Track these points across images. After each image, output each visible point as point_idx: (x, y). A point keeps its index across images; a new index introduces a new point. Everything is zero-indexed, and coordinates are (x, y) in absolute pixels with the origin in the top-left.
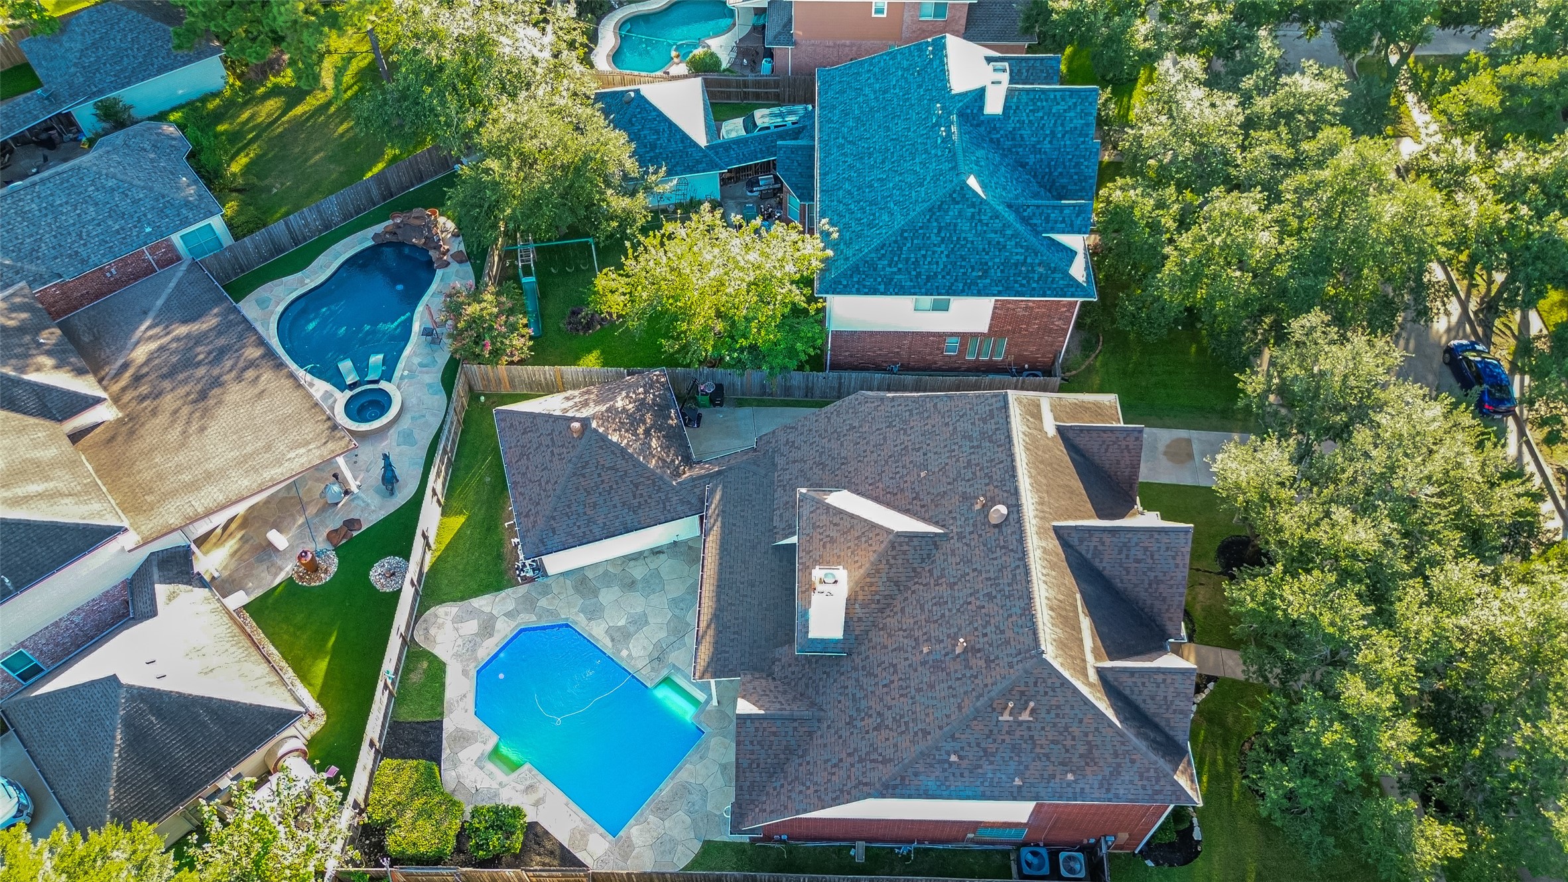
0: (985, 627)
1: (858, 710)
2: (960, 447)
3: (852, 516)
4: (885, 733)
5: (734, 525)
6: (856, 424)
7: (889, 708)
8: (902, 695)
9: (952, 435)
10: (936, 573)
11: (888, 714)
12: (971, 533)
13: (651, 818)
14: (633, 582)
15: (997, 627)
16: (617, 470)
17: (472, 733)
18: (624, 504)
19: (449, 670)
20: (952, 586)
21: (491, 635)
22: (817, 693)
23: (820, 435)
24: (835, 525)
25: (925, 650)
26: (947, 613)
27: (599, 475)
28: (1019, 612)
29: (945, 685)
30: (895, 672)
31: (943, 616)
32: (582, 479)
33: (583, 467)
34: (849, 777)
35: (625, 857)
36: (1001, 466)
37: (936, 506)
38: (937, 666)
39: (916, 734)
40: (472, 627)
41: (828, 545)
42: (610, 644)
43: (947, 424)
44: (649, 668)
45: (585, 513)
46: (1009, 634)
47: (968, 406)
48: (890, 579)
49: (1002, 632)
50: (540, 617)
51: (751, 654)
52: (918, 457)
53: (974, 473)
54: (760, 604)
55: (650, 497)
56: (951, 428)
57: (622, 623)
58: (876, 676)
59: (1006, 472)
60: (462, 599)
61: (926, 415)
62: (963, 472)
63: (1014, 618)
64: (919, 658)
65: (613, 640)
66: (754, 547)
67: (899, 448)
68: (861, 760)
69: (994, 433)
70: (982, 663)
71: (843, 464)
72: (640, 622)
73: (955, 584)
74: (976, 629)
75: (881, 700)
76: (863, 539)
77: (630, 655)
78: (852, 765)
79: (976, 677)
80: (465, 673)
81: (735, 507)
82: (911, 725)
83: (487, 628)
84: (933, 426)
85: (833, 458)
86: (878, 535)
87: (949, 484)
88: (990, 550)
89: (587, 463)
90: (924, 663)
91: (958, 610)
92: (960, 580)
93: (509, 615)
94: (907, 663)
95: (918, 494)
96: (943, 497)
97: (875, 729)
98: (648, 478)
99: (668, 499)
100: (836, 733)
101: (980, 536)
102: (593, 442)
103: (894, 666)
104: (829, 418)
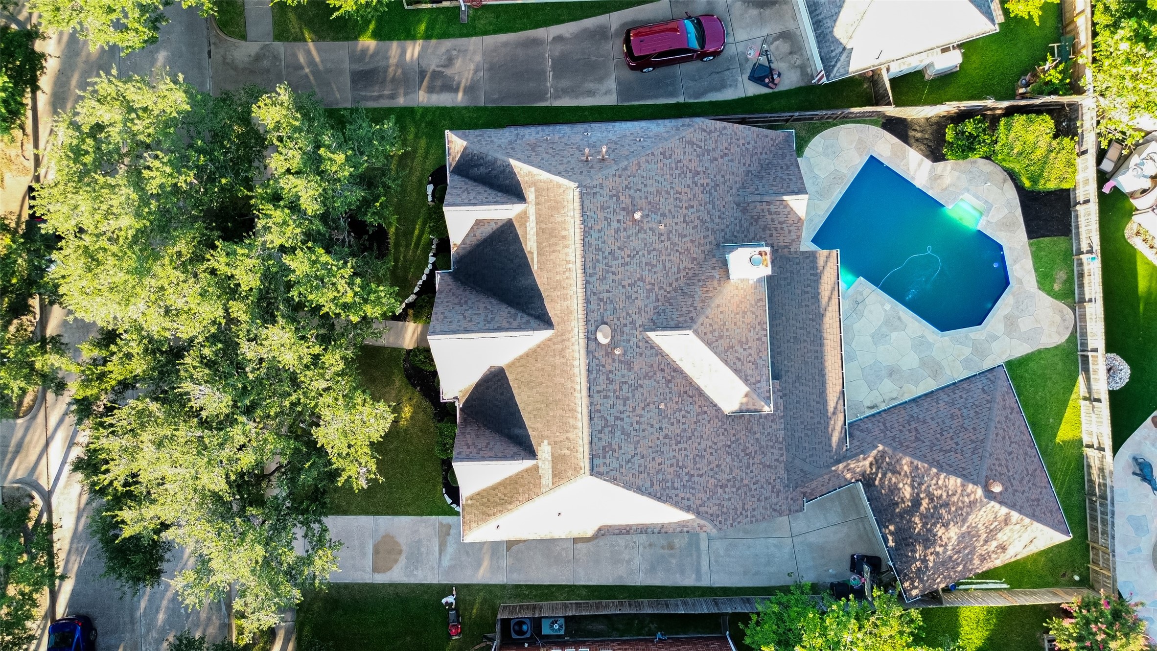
0: (619, 229)
1: (711, 194)
2: (631, 425)
3: (726, 362)
4: (692, 166)
5: (818, 403)
6: (720, 491)
7: (688, 186)
8: (680, 193)
9: (638, 442)
10: (653, 297)
11: (689, 182)
12: (625, 325)
13: (845, 171)
14: (891, 375)
15: (609, 224)
16: (941, 450)
17: (1001, 230)
18: (924, 422)
19: (1035, 284)
20: (641, 279)
21: (1006, 317)
22: (740, 221)
23: (750, 490)
24: (739, 360)
25: (662, 227)
26: (646, 253)
27: (957, 444)
28: (592, 232)
29: (649, 189)
30: (685, 216)
31: (649, 253)
32: (973, 438)
33: (975, 449)
34: (716, 141)
35: (860, 141)
36: (599, 388)
37: (652, 366)
38: (654, 208)
39: (670, 157)
40: (1025, 324)
41: (744, 340)
42: (901, 313)
43: (642, 457)
44: (865, 293)
45: (960, 410)
46: (601, 215)
47: (624, 470)
48: (692, 296)
49: (606, 219)
50: (967, 337)
51: (791, 272)
52: (669, 430)
53: (621, 389)
54: (788, 320)
55: (901, 431)
56: (639, 450)
57: (894, 335)
58: (698, 218)
59: (595, 379)
60: (1039, 352)
61: (660, 476)
62: (630, 395)
63: (596, 227)
64: (668, 221)
65: (899, 318)
66: (798, 378)
67: (683, 446)
68: (708, 151)
69: (603, 428)
70: (622, 198)
71: (729, 447)
72: (879, 337)
73: (639, 279)
74: (625, 229)
75: (694, 195)
76: (716, 334)
77: (883, 305)
78: (714, 150)
79: (627, 187)
80: (1020, 282)
81: (819, 423)
82: (673, 165)
83: (1011, 323)
84: (654, 459)
85: (738, 456)
86: (706, 334)
87: (642, 386)
88: (611, 302)
89: (973, 453)
90: (663, 215)
91: (637, 253)
92: (636, 282)
93: (995, 338)
94: (676, 220)
95: (667, 386)
96: (647, 374)
97: (698, 173)
98: (908, 447)
99: (882, 431)
100: (726, 181)
101: (618, 319)
102: (974, 473)
103: (685, 222)
104: (743, 509)
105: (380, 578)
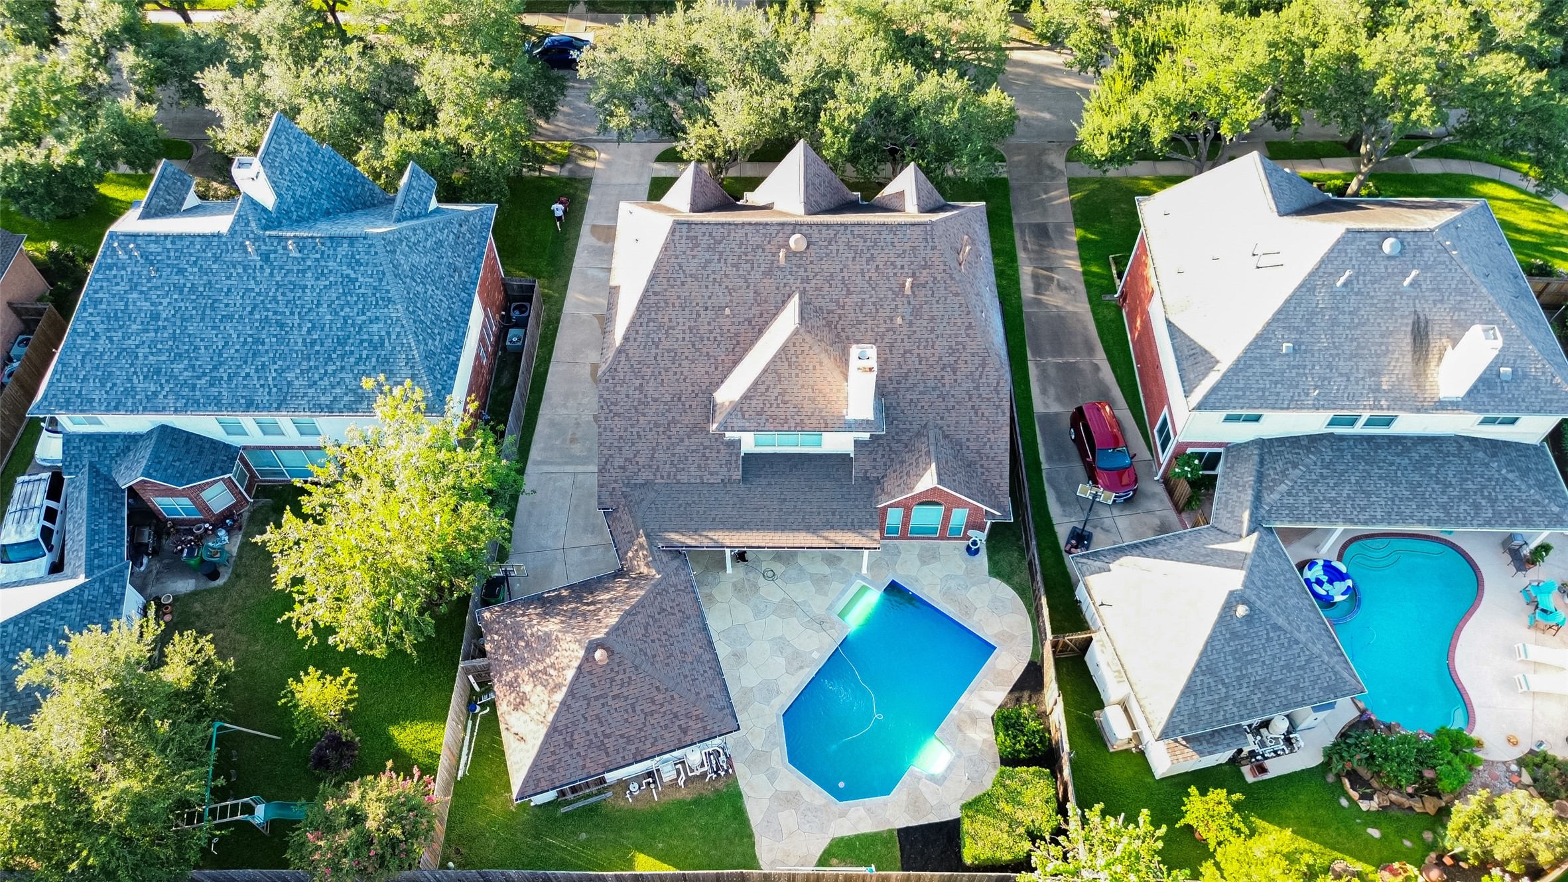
0: (895, 267)
1: (934, 389)
2: (713, 272)
3: (765, 371)
4: (961, 365)
6: (637, 383)
7: (940, 358)
8: (933, 347)
9: (697, 280)
10: (832, 306)
11: (945, 360)
12: (806, 271)
13: (975, 618)
15: (899, 256)
16: (648, 623)
17: (909, 794)
18: (681, 626)
19: (839, 835)
20: (849, 293)
21: (797, 794)
22: (909, 430)
23: (632, 426)
24: (767, 390)
25: (899, 321)
26: (873, 300)
27: (653, 641)
28: (891, 236)
29: (935, 306)
30: (910, 352)
31: (874, 304)
32: (658, 659)
33: (646, 654)
34: (988, 399)
35: (1012, 637)
36: (750, 235)
37: (766, 301)
38: (916, 312)
39: (968, 335)
40: (787, 818)
41: (787, 398)
42: (808, 670)
43: (683, 284)
44: (832, 632)
45: (692, 663)
46: (907, 246)
47: (673, 260)
48: (831, 346)
49: (904, 252)
50: (775, 744)
51: (856, 500)
52: (706, 316)
53: (747, 262)
54: (804, 493)
55: (673, 600)
56: (689, 279)
57: (782, 661)
58: (909, 370)
59: (758, 231)
61: (662, 305)
62: (741, 272)
63: (896, 240)
64: (905, 329)
65: (801, 668)
66: (742, 501)
67: (687, 336)
68: (977, 388)
69: (713, 238)
70: (924, 272)
71: (680, 399)
72: (780, 644)
73: (848, 290)
74: (895, 274)
75: (932, 366)
76: (794, 359)
77: (818, 650)
78: (980, 395)
79: (935, 278)
80: (843, 815)
82: (960, 339)
83: (790, 799)
84: (679, 297)
85: (668, 411)
86: (794, 344)
87: (748, 287)
88: (827, 255)
89: (641, 650)
90: (911, 324)
91: (873, 289)
92: (846, 286)
93: (772, 778)
94: (906, 340)
95: (746, 319)
96: (759, 294)
97: (955, 373)
98: (655, 598)
99: (675, 586)
100: (948, 411)
101: (812, 262)
102: (619, 639)
103: (905, 352)
104: (616, 415)
105: (585, 229)
